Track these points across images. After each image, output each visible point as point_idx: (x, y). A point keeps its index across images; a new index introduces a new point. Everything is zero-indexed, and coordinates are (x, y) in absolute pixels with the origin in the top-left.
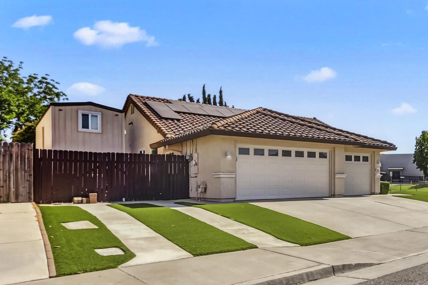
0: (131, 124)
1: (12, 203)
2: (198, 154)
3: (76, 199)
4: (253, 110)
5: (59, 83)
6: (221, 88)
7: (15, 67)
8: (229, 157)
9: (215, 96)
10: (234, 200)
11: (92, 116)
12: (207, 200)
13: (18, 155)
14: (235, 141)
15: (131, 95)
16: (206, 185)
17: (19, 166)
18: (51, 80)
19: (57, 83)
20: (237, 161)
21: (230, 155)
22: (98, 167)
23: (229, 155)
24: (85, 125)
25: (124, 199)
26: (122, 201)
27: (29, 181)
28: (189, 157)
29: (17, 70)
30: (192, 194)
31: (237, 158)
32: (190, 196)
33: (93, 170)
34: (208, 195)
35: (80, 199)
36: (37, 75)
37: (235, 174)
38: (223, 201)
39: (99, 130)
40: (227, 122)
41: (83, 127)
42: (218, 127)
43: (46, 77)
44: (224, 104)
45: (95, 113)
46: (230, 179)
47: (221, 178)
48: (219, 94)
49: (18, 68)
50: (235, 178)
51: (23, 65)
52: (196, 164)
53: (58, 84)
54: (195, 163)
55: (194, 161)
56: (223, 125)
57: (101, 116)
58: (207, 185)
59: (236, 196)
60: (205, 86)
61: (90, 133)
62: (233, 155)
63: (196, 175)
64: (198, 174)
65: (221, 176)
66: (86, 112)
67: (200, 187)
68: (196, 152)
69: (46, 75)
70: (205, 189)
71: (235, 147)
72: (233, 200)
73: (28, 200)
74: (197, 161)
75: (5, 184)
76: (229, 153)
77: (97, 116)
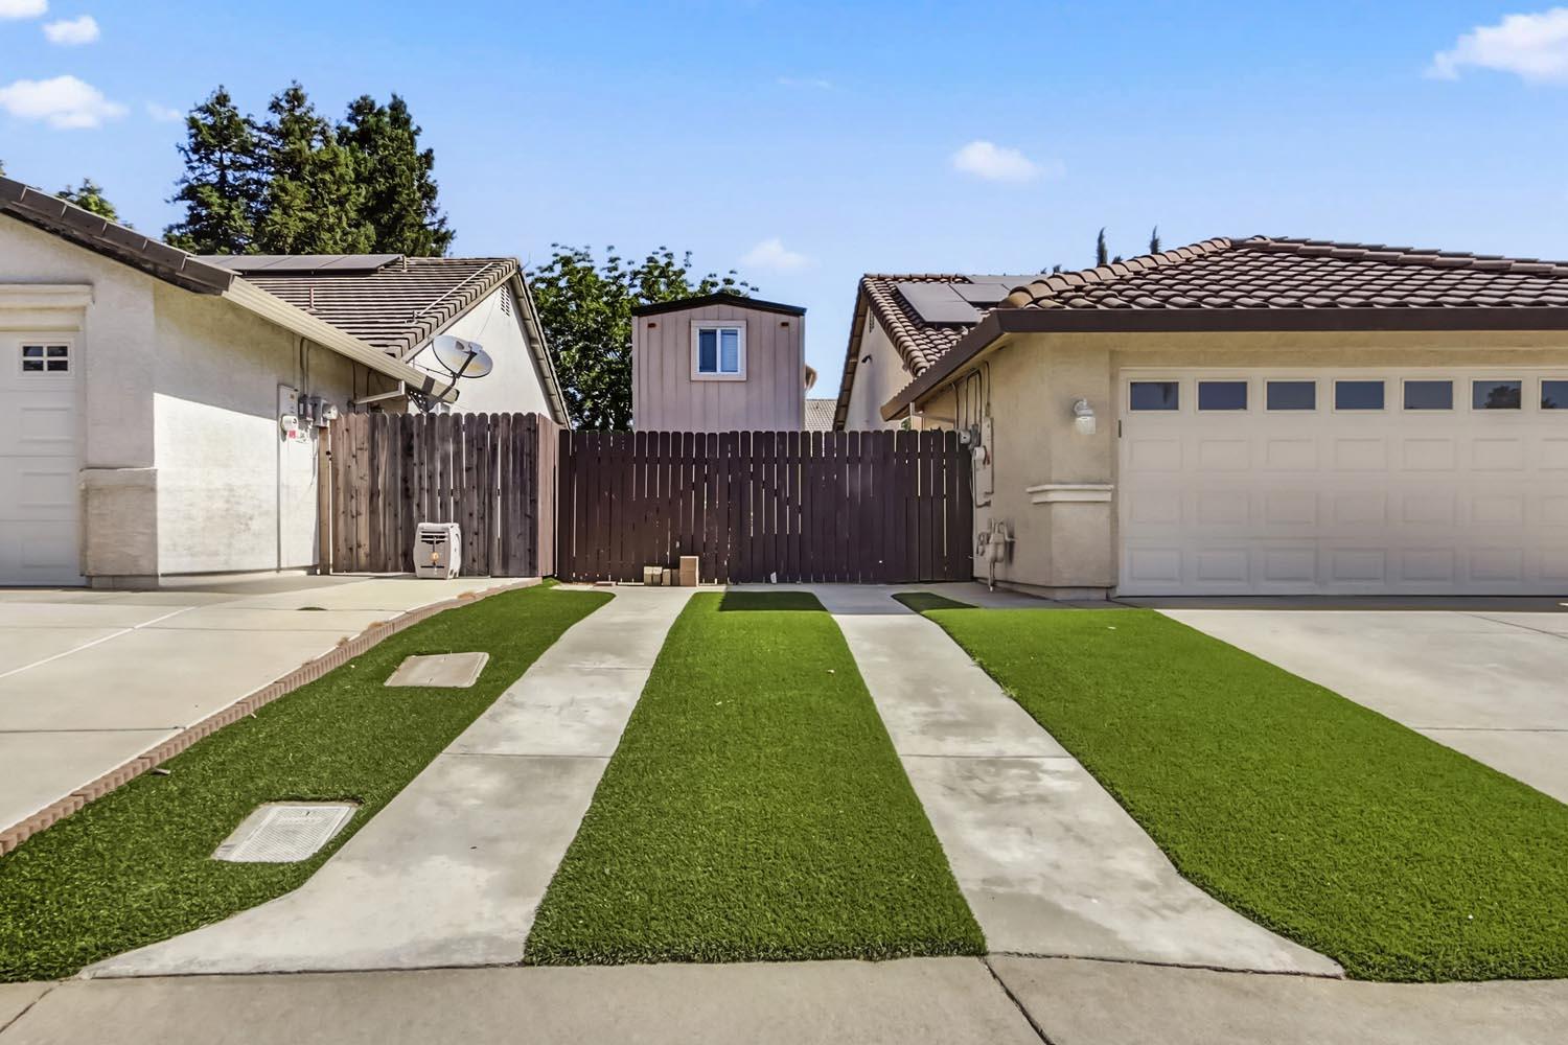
0: (868, 360)
1: (492, 577)
2: (992, 420)
3: (648, 571)
4: (1214, 242)
5: (757, 290)
6: (1154, 233)
7: (678, 265)
8: (1085, 422)
10: (1109, 595)
11: (723, 333)
12: (1015, 588)
13: (508, 448)
14: (1113, 354)
15: (866, 276)
16: (1011, 536)
17: (511, 476)
18: (742, 284)
19: (752, 289)
20: (1120, 436)
21: (1090, 412)
22: (706, 478)
23: (1083, 412)
24: (708, 364)
25: (774, 576)
26: (769, 581)
27: (530, 517)
28: (968, 437)
29: (682, 272)
30: (981, 567)
31: (1120, 422)
32: (976, 574)
33: (694, 486)
34: (1021, 571)
35: (658, 570)
36: (715, 275)
37: (1112, 486)
38: (1060, 595)
39: (741, 374)
40: (1082, 283)
41: (703, 368)
42: (1036, 301)
43: (731, 276)
45: (730, 325)
46: (1090, 507)
47: (1054, 505)
49: (684, 267)
50: (1113, 505)
51: (692, 259)
52: (987, 460)
53: (756, 293)
54: (983, 457)
55: (983, 449)
56: (1060, 292)
57: (744, 329)
58: (1016, 535)
59: (1117, 577)
60: (1104, 233)
61: (719, 382)
62: (1105, 412)
63: (987, 500)
64: (993, 492)
65: (1052, 497)
66: (708, 325)
67: (988, 540)
68: (987, 415)
69: (731, 272)
70: (1010, 547)
71: (1113, 378)
72: (1102, 594)
73: (528, 572)
74: (989, 449)
75: (481, 526)
76: (1085, 404)
77: (736, 334)
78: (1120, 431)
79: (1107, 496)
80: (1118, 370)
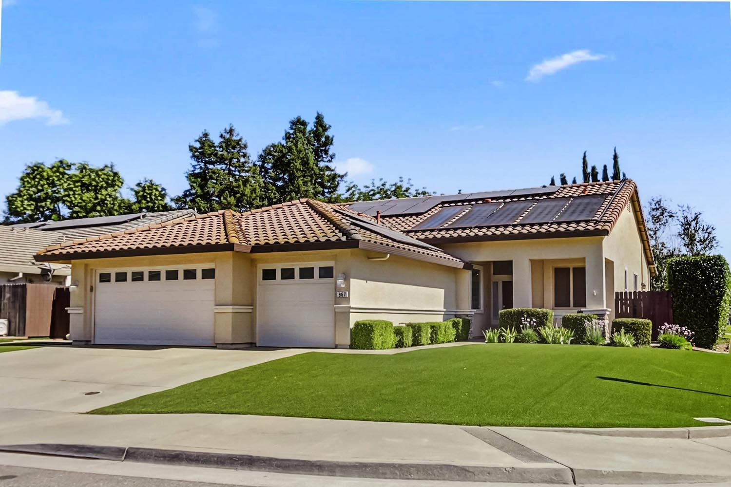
6: (615, 151)
8: (72, 288)
9: (605, 167)
14: (86, 265)
31: (91, 287)
37: (82, 308)
38: (73, 343)
44: (622, 177)
47: (71, 314)
50: (85, 314)
60: (587, 154)
62: (83, 284)
71: (86, 273)
78: (92, 290)
79: (82, 311)
80: (92, 270)
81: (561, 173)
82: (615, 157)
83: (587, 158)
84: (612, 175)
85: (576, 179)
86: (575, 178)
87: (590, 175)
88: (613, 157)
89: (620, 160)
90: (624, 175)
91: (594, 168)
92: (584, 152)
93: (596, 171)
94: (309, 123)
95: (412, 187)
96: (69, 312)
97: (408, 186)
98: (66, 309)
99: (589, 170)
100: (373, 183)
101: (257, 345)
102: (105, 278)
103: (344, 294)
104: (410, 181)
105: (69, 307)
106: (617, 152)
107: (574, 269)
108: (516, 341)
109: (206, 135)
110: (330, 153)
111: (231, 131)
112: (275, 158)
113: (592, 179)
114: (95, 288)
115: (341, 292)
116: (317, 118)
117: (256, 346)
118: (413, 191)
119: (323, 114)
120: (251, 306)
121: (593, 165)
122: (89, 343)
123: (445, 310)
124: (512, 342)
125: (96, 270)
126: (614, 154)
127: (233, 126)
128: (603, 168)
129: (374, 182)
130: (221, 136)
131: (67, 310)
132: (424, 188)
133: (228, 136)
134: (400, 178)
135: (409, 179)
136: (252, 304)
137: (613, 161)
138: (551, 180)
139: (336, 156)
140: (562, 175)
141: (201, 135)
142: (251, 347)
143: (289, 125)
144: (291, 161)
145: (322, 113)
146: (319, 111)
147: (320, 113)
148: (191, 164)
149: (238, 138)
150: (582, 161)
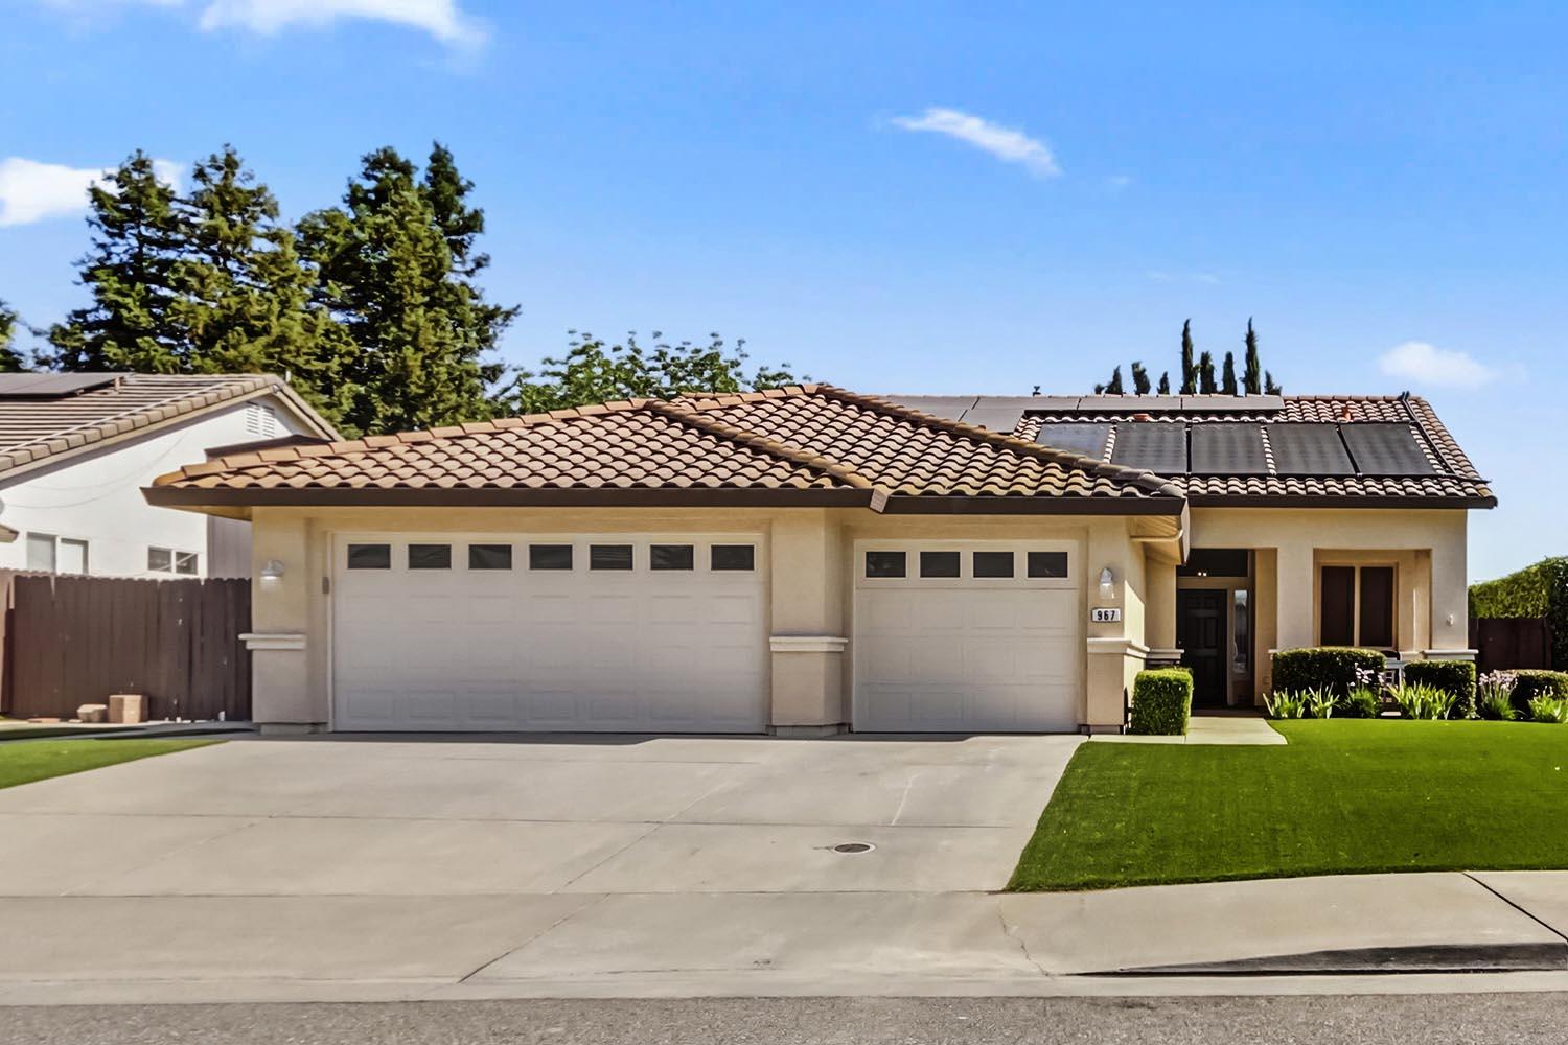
6: (1250, 326)
8: (267, 581)
9: (1229, 357)
10: (318, 731)
14: (311, 520)
20: (327, 592)
25: (222, 714)
26: (217, 719)
31: (326, 580)
46: (287, 654)
47: (255, 653)
48: (1245, 348)
59: (328, 716)
60: (1190, 326)
62: (301, 571)
78: (326, 589)
79: (301, 645)
80: (325, 533)
81: (1135, 360)
82: (1250, 339)
83: (1191, 334)
84: (1243, 376)
85: (1168, 376)
86: (1165, 374)
87: (1197, 373)
88: (1245, 338)
89: (1259, 344)
90: (1268, 377)
91: (1205, 358)
92: (1184, 321)
93: (1211, 363)
94: (417, 169)
95: (745, 359)
96: (249, 646)
97: (734, 356)
98: (242, 637)
99: (1196, 361)
100: (631, 342)
101: (855, 729)
102: (370, 557)
103: (1110, 615)
104: (743, 345)
105: (249, 630)
106: (1253, 328)
107: (1364, 570)
108: (1336, 713)
109: (141, 165)
110: (474, 252)
111: (231, 164)
112: (337, 250)
113: (1202, 379)
114: (334, 583)
115: (1103, 611)
116: (434, 159)
117: (851, 732)
118: (750, 371)
119: (451, 150)
120: (843, 636)
121: (1205, 352)
122: (321, 729)
123: (1148, 649)
124: (1328, 716)
125: (333, 535)
126: (1247, 331)
127: (235, 152)
128: (1224, 359)
129: (635, 338)
130: (200, 174)
131: (244, 642)
132: (784, 365)
133: (216, 177)
134: (713, 335)
135: (741, 342)
136: (844, 631)
137: (1246, 347)
138: (1113, 374)
139: (492, 262)
140: (1135, 366)
141: (128, 165)
142: (839, 733)
143: (362, 167)
144: (395, 263)
145: (447, 146)
146: (439, 142)
147: (443, 146)
148: (94, 240)
149: (251, 186)
150: (1182, 339)
